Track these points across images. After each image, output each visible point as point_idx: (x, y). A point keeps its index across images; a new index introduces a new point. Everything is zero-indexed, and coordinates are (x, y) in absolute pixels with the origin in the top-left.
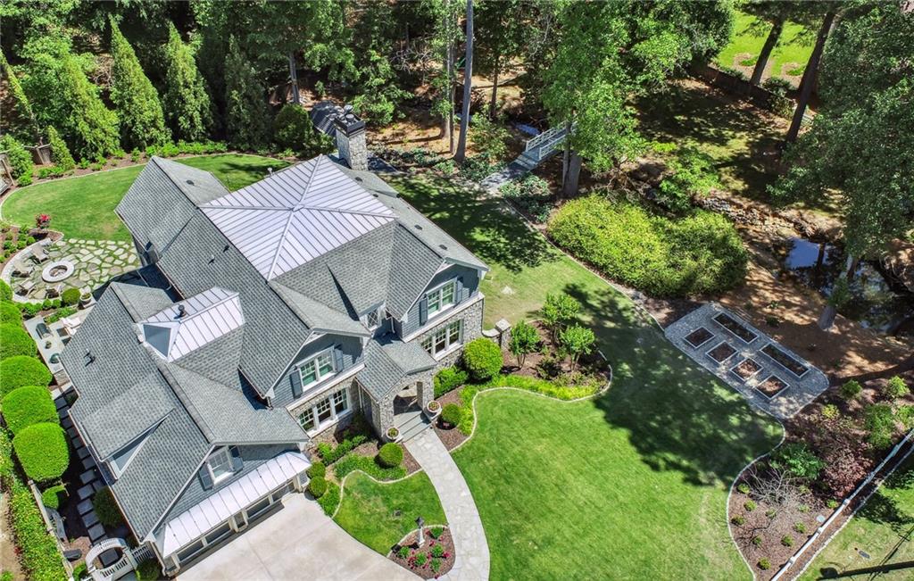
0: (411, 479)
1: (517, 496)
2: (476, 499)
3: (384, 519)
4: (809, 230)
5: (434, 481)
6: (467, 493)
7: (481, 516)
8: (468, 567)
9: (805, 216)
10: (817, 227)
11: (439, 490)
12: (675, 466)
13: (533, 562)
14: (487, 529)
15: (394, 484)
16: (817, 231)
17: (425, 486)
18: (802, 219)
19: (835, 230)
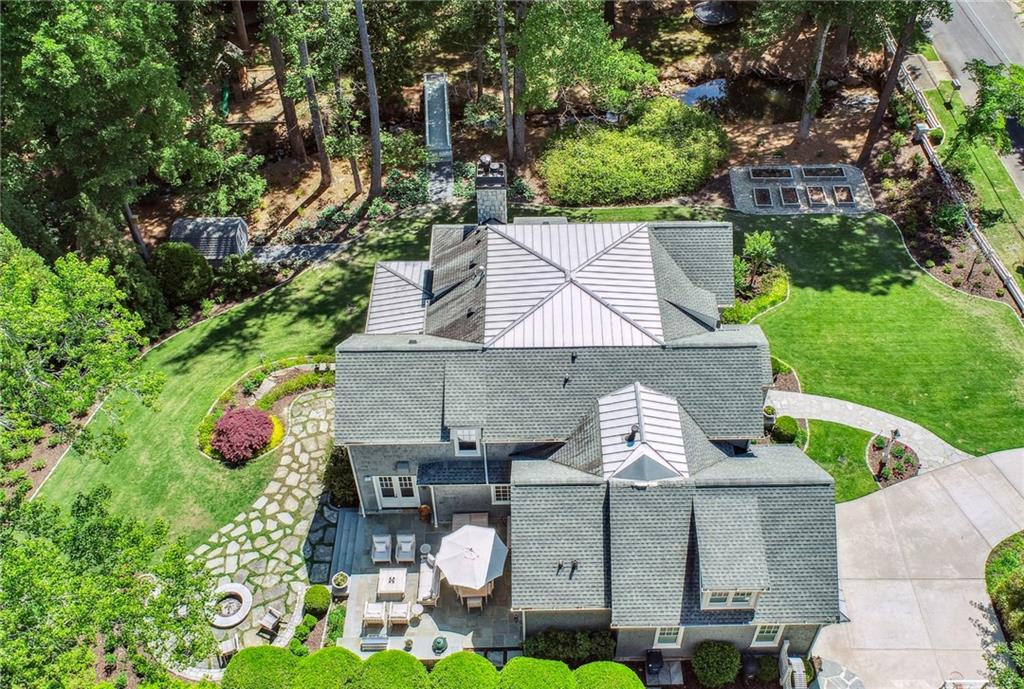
0: (812, 432)
1: (872, 377)
2: (861, 402)
3: (842, 471)
4: (692, 77)
5: (825, 418)
6: (850, 405)
7: (878, 409)
8: (921, 443)
9: (680, 67)
10: (696, 71)
11: (835, 419)
12: (887, 284)
13: (939, 403)
14: (892, 412)
15: (810, 445)
16: (698, 74)
17: (828, 427)
18: (681, 71)
19: (708, 65)
